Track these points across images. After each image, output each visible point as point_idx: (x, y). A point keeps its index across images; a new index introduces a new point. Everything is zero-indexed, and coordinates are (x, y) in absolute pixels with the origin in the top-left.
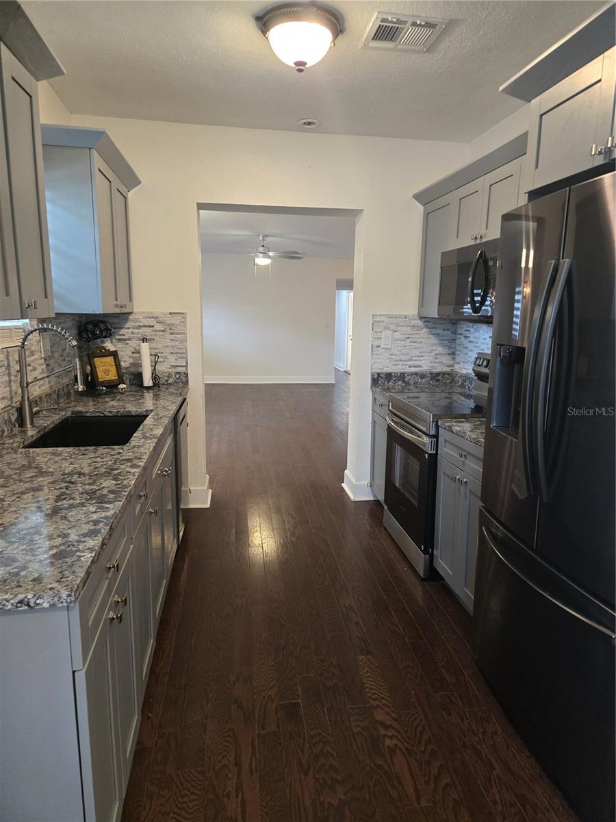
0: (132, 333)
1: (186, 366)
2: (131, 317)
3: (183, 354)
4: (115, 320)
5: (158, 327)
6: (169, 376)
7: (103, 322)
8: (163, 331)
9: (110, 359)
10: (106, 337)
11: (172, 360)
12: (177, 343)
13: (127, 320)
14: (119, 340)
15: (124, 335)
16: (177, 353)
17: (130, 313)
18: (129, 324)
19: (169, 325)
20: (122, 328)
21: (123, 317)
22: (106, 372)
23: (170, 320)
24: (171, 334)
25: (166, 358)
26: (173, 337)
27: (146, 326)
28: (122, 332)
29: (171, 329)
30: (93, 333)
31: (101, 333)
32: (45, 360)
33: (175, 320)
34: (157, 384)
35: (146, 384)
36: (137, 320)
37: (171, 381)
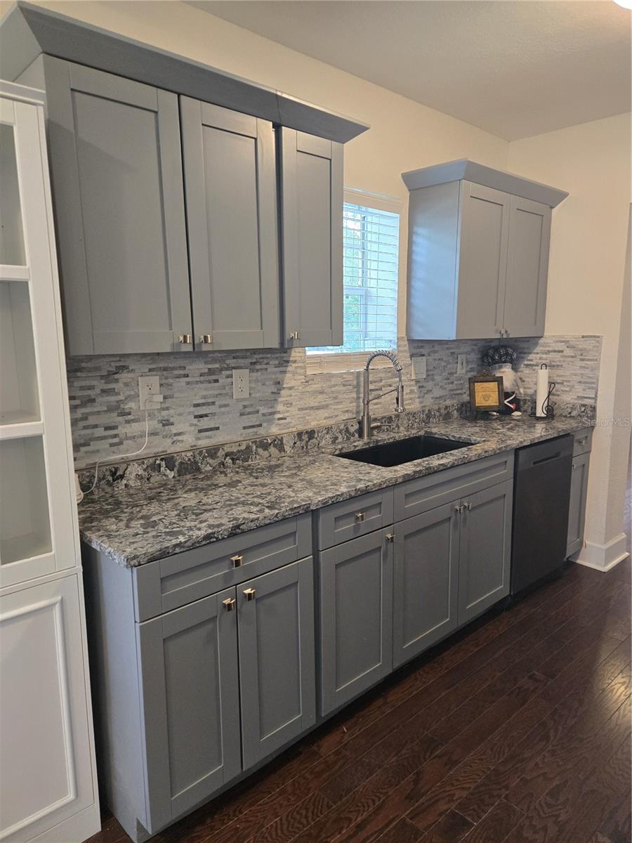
0: (541, 358)
1: (595, 398)
2: (541, 341)
3: (592, 384)
4: (525, 345)
5: (568, 352)
6: (573, 408)
7: (505, 347)
8: (572, 357)
9: (494, 385)
10: (505, 362)
11: (579, 390)
12: (587, 371)
13: (536, 344)
14: (527, 366)
15: (532, 360)
16: (586, 383)
17: (542, 337)
18: (538, 349)
19: (581, 350)
20: (531, 353)
21: (533, 340)
22: (486, 397)
23: (582, 345)
24: (582, 360)
25: (573, 387)
26: (583, 364)
27: (555, 351)
28: (531, 357)
29: (581, 354)
30: (493, 359)
31: (500, 357)
32: (417, 382)
33: (588, 344)
34: (551, 414)
35: (538, 415)
36: (546, 345)
37: (574, 413)
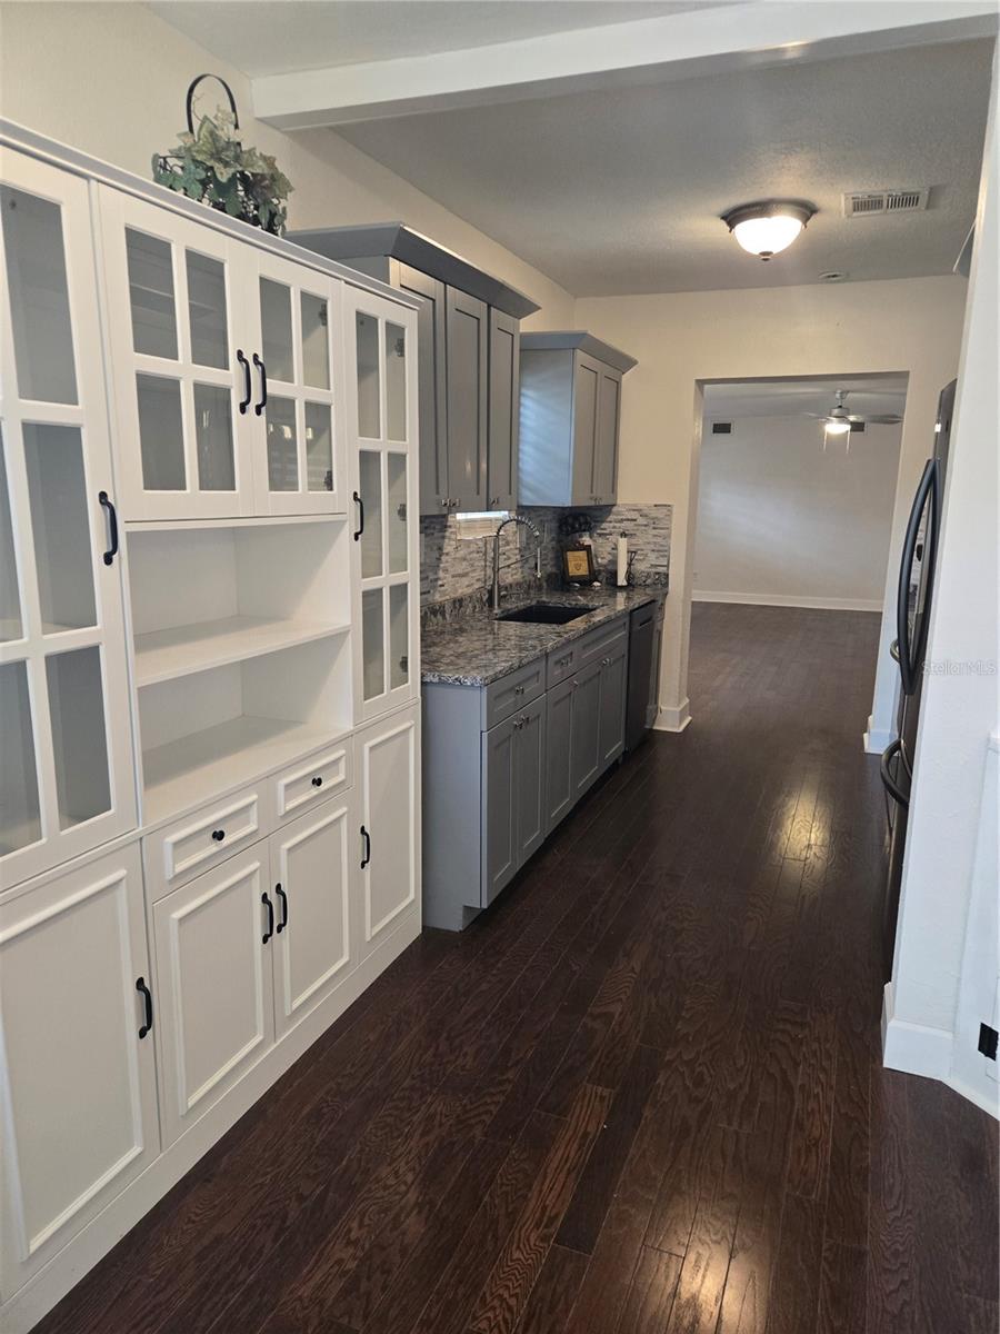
0: (614, 527)
1: (668, 566)
2: (614, 509)
3: (664, 552)
4: (597, 513)
5: (641, 521)
6: (648, 576)
7: (584, 515)
8: (646, 526)
9: (583, 554)
10: (584, 531)
11: (653, 558)
12: (659, 540)
13: (610, 512)
14: (600, 535)
15: (605, 529)
16: (658, 551)
17: (614, 505)
18: (611, 517)
19: (653, 519)
20: (603, 522)
21: (608, 509)
22: (578, 567)
23: (654, 513)
24: (654, 528)
25: (646, 555)
26: (655, 532)
27: (628, 520)
28: (604, 525)
29: (654, 523)
30: (573, 527)
31: (580, 525)
33: (660, 513)
34: (631, 585)
35: (619, 584)
36: (618, 513)
37: (649, 581)
